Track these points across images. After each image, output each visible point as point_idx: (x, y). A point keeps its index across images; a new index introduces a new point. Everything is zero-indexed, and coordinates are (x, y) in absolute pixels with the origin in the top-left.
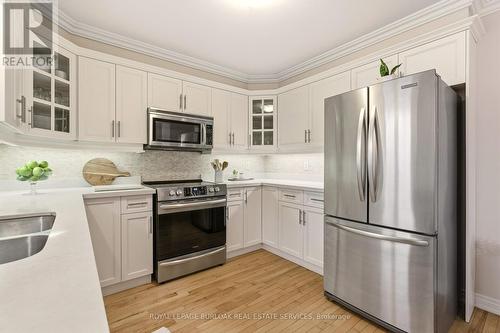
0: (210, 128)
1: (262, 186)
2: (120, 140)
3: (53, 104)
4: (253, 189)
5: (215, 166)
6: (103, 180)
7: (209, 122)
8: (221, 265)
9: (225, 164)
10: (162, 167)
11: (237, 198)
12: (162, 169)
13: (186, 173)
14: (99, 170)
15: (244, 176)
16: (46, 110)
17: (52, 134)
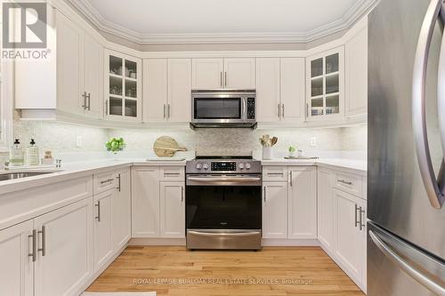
0: (251, 101)
1: (316, 166)
2: (170, 120)
3: (123, 97)
4: (303, 169)
5: (263, 142)
6: (166, 153)
7: (250, 95)
8: (255, 250)
9: (274, 141)
10: (214, 143)
11: (279, 178)
12: (213, 145)
13: (237, 149)
14: (163, 145)
15: (303, 154)
16: (118, 102)
17: (124, 118)
